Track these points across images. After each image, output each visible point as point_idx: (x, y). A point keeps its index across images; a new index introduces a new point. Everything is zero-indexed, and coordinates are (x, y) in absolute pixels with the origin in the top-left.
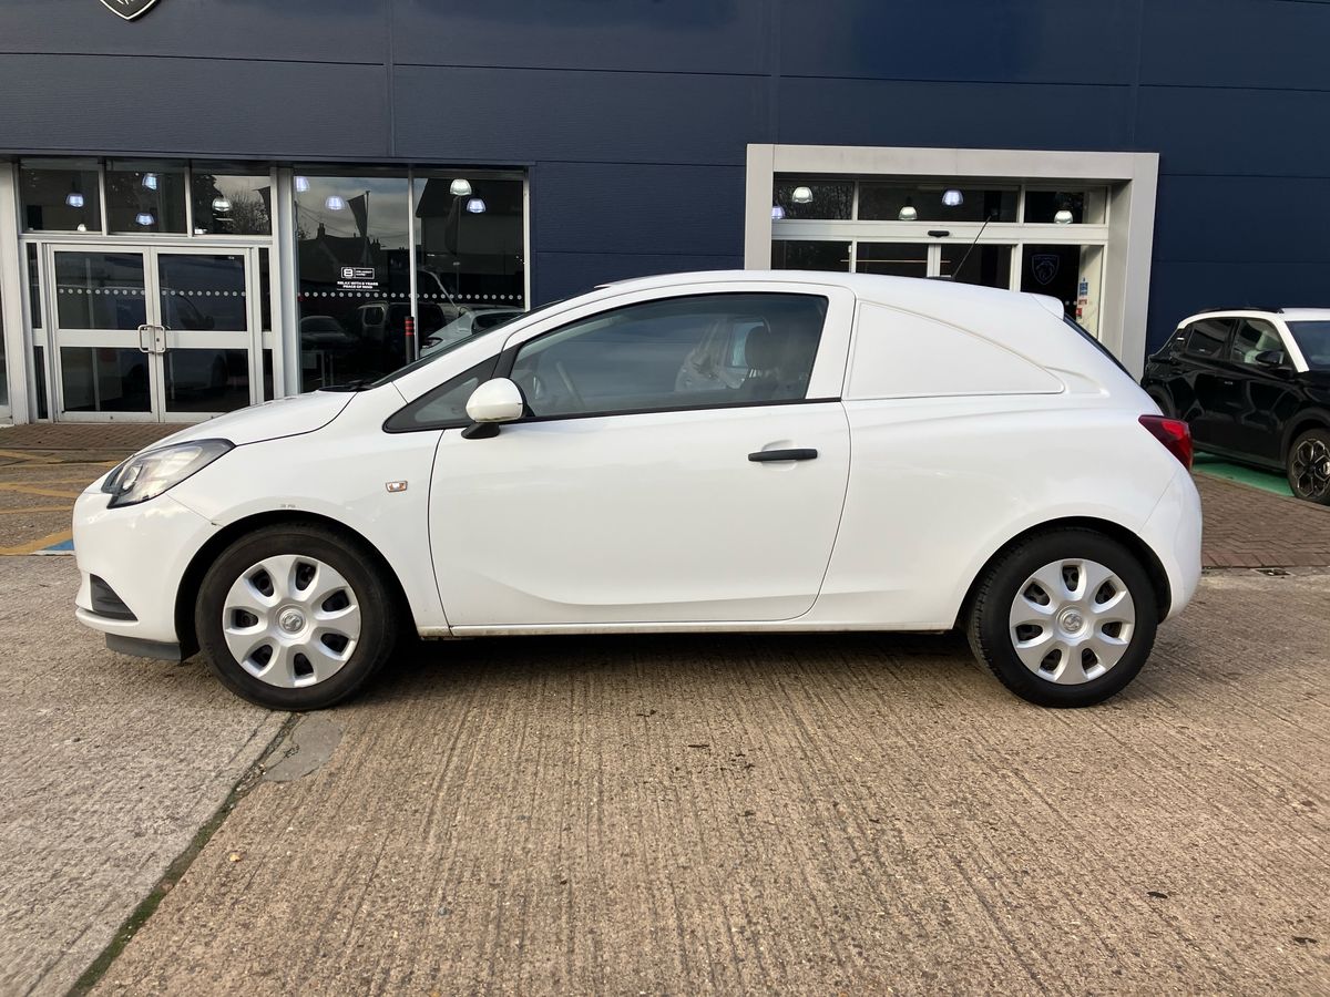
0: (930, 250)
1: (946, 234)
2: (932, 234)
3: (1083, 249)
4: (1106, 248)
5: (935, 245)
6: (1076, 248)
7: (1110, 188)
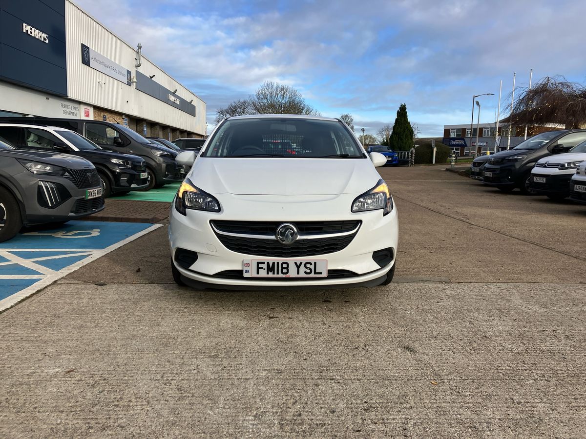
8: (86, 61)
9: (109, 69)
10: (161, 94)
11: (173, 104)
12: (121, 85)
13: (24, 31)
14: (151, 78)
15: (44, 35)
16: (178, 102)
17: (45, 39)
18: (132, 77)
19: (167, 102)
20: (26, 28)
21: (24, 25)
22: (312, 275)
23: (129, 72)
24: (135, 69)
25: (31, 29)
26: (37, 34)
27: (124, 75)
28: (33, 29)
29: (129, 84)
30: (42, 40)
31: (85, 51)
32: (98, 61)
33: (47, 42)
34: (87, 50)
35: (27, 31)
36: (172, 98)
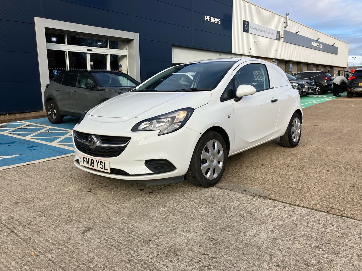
0: (87, 55)
1: (91, 50)
2: (88, 50)
3: (119, 56)
4: (127, 56)
5: (88, 53)
6: (117, 56)
7: (127, 41)
8: (246, 30)
9: (263, 32)
10: (305, 43)
11: (316, 48)
12: (272, 41)
13: (206, 20)
14: (297, 33)
15: (219, 20)
16: (321, 46)
17: (218, 22)
18: (280, 35)
19: (311, 47)
20: (207, 18)
21: (206, 16)
22: (103, 170)
23: (278, 32)
24: (284, 29)
25: (210, 18)
26: (214, 20)
27: (274, 34)
28: (211, 18)
29: (278, 39)
30: (217, 23)
31: (246, 24)
32: (254, 29)
33: (220, 23)
34: (247, 23)
35: (207, 20)
36: (315, 44)
